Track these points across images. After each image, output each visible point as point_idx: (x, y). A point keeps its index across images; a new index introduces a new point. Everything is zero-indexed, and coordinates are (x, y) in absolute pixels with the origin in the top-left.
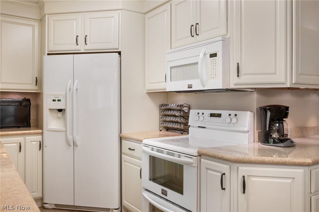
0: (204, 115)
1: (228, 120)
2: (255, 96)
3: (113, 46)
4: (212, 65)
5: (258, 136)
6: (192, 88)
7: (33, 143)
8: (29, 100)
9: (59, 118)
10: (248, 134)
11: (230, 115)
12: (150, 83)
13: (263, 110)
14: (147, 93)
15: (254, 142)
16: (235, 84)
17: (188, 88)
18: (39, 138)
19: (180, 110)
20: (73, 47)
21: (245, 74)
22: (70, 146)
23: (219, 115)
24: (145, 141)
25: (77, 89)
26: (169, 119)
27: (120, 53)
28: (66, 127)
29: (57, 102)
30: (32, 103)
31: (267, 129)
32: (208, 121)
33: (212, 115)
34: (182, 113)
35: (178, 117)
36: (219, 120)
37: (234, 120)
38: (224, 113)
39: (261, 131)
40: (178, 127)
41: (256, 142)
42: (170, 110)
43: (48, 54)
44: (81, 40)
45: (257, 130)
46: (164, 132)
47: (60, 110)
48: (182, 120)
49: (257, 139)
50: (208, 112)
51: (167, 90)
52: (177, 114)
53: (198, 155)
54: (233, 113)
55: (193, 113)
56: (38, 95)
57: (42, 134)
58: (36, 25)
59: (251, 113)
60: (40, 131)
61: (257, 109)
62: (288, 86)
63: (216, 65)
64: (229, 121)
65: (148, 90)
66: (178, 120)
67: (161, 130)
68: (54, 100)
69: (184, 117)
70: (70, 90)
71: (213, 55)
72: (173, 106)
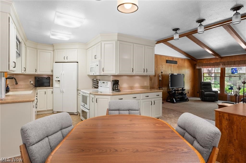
1: (106, 84)
2: (112, 77)
6: (94, 74)
7: (50, 91)
8: (50, 77)
9: (58, 83)
10: (109, 88)
13: (112, 81)
18: (52, 90)
19: (96, 81)
20: (63, 60)
21: (105, 71)
22: (62, 93)
24: (82, 90)
25: (64, 74)
26: (95, 84)
27: (77, 62)
28: (60, 86)
30: (51, 78)
31: (113, 87)
32: (102, 84)
36: (104, 84)
38: (105, 82)
43: (56, 62)
44: (66, 58)
47: (59, 81)
48: (97, 84)
50: (102, 82)
51: (90, 75)
52: (95, 82)
54: (107, 82)
55: (99, 82)
56: (52, 76)
57: (53, 88)
58: (52, 52)
59: (110, 82)
60: (52, 88)
62: (117, 74)
66: (96, 84)
68: (57, 78)
69: (97, 83)
70: (61, 74)
71: (97, 65)
72: (95, 80)
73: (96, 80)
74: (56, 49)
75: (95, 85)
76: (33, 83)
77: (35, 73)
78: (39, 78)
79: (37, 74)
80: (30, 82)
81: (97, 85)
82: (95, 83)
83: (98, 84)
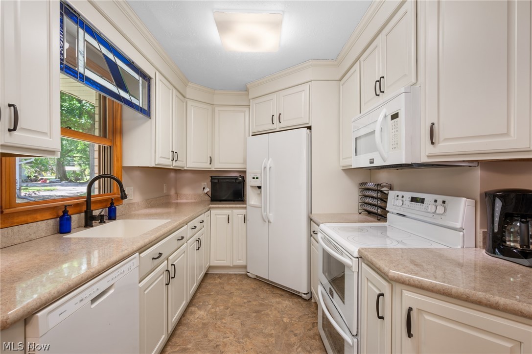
0: (404, 199)
1: (432, 208)
2: (478, 173)
3: (304, 121)
4: (393, 131)
5: (483, 239)
6: (373, 163)
7: (239, 216)
8: (243, 178)
9: (258, 194)
10: (462, 233)
11: (436, 201)
12: (343, 159)
13: (490, 197)
14: (343, 170)
15: (476, 247)
16: (428, 156)
17: (370, 163)
18: (243, 211)
19: (378, 191)
20: (270, 127)
21: (446, 140)
22: (266, 222)
23: (422, 201)
25: (270, 168)
27: (309, 128)
28: (262, 203)
29: (255, 179)
31: (496, 230)
32: (407, 207)
33: (413, 200)
34: (379, 194)
35: (376, 198)
36: (421, 207)
37: (440, 210)
38: (429, 198)
39: (486, 230)
40: (375, 211)
41: (479, 248)
42: (368, 189)
43: (252, 135)
44: (276, 119)
45: (481, 228)
46: (364, 216)
47: (260, 187)
49: (482, 243)
50: (408, 195)
51: (353, 167)
52: (374, 194)
53: (358, 256)
54: (440, 198)
55: (392, 194)
57: (245, 208)
59: (467, 200)
60: (244, 206)
61: (481, 195)
63: (397, 129)
64: (434, 211)
65: (343, 166)
66: (374, 202)
67: (360, 213)
68: (254, 178)
69: (381, 200)
70: (265, 168)
71: (395, 116)
72: (371, 185)
73: (375, 188)
74: (252, 99)
75: (370, 204)
76: (208, 192)
77: (210, 166)
78: (218, 180)
79: (214, 169)
80: (204, 188)
81: (383, 205)
82: (373, 197)
83: (386, 202)
